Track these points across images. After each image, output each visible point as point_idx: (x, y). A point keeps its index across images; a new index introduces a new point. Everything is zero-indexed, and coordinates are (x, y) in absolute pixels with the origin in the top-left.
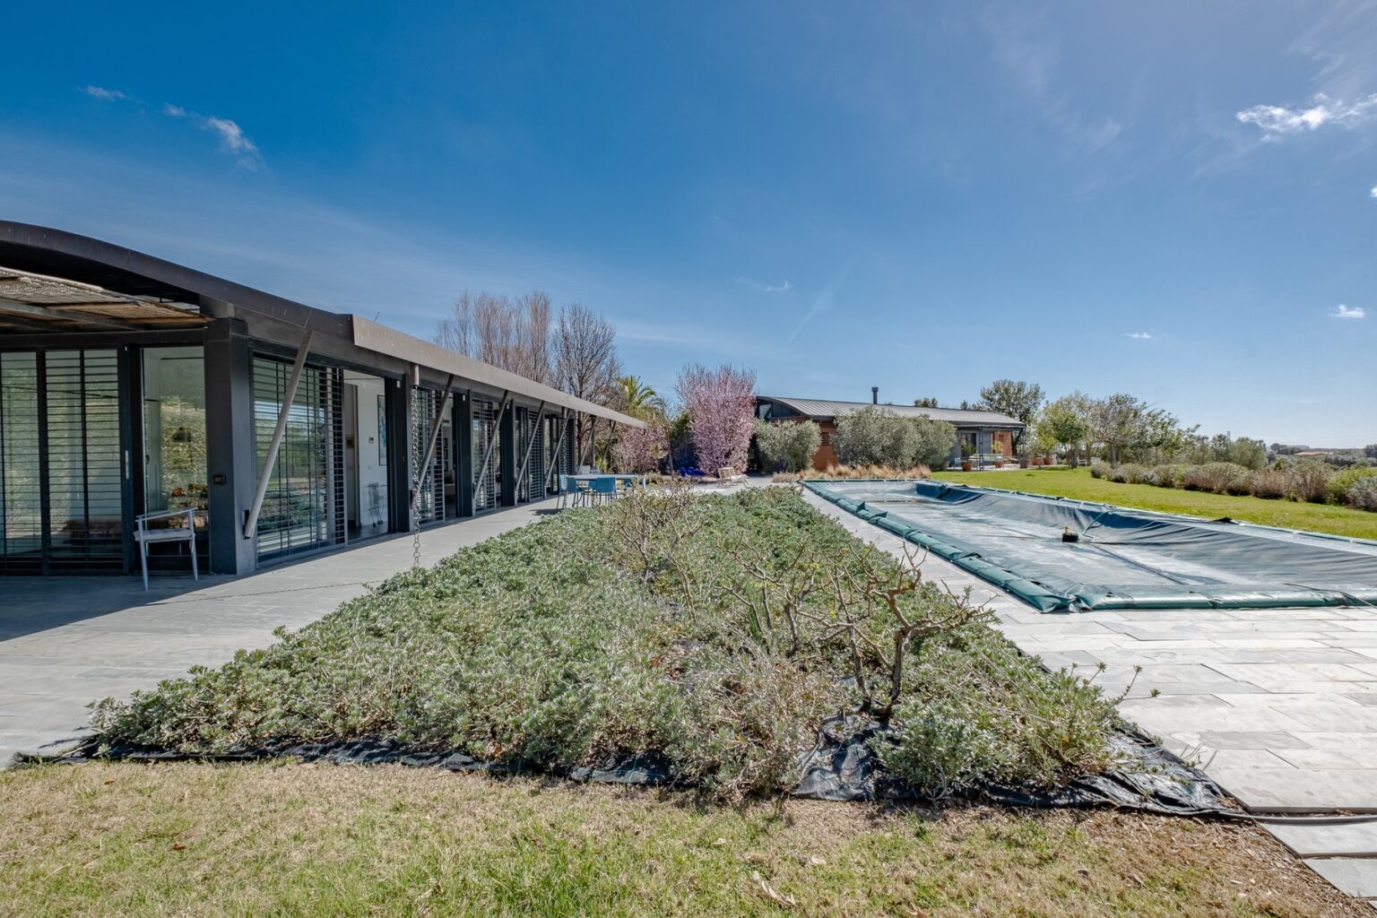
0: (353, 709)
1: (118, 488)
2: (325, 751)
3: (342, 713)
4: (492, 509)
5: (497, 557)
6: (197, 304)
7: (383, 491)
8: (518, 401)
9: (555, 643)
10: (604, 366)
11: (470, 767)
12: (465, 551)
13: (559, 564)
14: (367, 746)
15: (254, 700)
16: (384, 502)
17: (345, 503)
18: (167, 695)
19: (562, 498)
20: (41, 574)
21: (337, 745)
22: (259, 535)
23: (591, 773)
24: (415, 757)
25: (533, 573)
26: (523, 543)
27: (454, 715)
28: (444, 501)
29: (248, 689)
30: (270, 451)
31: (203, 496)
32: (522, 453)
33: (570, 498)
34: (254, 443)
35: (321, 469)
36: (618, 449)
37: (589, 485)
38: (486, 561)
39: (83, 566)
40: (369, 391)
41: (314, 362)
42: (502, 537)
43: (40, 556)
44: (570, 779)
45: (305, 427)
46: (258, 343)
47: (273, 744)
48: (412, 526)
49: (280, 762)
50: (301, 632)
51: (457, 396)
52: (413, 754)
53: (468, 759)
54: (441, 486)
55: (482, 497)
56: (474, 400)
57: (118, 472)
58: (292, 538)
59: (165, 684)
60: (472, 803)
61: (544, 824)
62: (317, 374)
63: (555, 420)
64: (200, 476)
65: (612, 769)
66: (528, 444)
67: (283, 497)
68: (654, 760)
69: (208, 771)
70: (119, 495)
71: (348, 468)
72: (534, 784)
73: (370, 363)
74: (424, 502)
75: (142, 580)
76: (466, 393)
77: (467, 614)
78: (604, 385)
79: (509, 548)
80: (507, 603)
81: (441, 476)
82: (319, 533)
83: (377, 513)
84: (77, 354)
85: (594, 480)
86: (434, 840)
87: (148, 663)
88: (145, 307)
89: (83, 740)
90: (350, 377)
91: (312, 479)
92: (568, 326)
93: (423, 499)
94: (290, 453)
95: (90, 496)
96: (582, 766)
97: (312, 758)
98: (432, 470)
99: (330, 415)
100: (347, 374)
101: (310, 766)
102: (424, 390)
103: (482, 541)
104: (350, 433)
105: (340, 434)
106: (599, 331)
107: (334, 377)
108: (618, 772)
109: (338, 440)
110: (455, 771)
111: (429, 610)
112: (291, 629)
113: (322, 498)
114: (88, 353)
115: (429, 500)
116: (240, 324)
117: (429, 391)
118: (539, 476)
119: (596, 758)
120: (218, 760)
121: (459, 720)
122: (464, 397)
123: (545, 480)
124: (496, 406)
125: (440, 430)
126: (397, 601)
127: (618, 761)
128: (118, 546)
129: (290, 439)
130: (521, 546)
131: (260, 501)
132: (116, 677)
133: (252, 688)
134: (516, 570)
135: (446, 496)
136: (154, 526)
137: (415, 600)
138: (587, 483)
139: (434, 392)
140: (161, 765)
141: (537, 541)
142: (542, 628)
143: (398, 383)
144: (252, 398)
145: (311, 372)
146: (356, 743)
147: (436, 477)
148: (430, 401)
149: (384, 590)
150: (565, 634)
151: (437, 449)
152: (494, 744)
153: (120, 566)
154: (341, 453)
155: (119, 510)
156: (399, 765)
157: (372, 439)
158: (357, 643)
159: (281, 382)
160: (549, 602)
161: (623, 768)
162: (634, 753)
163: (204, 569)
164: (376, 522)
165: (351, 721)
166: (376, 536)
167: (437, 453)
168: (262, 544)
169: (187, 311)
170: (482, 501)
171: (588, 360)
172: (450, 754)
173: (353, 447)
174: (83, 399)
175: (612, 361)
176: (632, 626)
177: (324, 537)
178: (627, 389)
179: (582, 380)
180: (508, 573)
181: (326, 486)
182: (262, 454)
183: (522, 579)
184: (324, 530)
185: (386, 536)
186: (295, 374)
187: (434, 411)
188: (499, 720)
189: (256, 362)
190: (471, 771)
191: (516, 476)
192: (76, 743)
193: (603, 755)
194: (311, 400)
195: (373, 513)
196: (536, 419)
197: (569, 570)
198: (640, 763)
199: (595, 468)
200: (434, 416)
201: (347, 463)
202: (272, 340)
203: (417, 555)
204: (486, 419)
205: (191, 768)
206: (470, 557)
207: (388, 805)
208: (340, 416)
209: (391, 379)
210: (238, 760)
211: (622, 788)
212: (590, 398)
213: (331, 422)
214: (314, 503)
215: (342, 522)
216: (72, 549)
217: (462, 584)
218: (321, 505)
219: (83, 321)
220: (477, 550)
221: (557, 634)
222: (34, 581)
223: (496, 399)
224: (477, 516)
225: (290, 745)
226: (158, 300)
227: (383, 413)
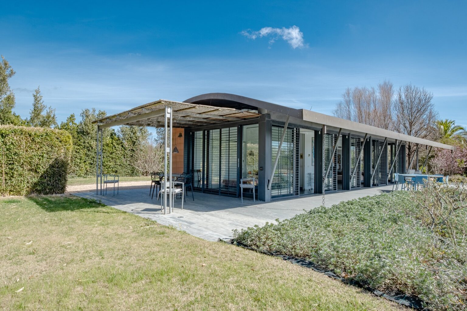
0: (298, 247)
1: (236, 170)
2: (289, 259)
3: (294, 248)
4: (359, 188)
5: (357, 207)
6: (257, 110)
7: (313, 176)
8: (373, 138)
9: (374, 243)
10: (425, 116)
11: (335, 277)
12: (343, 203)
13: (385, 213)
14: (301, 261)
15: (270, 238)
16: (313, 181)
17: (299, 180)
18: (249, 231)
19: (395, 186)
20: (218, 195)
21: (293, 258)
22: (272, 189)
23: (383, 294)
24: (316, 269)
25: (371, 216)
26: (370, 203)
27: (331, 258)
28: (337, 182)
29: (269, 235)
30: (276, 159)
31: (257, 174)
32: (375, 161)
33: (400, 186)
34: (271, 156)
35: (291, 166)
36: (434, 162)
37: (412, 179)
38: (351, 208)
39: (227, 193)
40: (309, 135)
41: (291, 127)
42: (359, 199)
43: (218, 189)
44: (373, 293)
45: (287, 150)
46: (273, 121)
47: (275, 253)
48: (323, 191)
49: (277, 258)
50: (283, 221)
51: (344, 136)
52: (316, 268)
53: (335, 275)
54: (336, 175)
55: (354, 182)
56: (351, 138)
57: (236, 165)
58: (282, 191)
59: (249, 228)
60: (334, 287)
61: (360, 302)
62: (291, 131)
63: (394, 146)
64: (256, 168)
65: (393, 296)
66: (378, 157)
67: (279, 176)
68: (414, 299)
69: (259, 254)
70: (236, 172)
71: (301, 167)
72: (359, 290)
73: (309, 125)
74: (329, 182)
75: (241, 200)
76: (348, 135)
77: (339, 226)
78: (426, 126)
79: (362, 204)
80: (357, 225)
81: (336, 171)
82: (290, 190)
83: (311, 185)
84: (228, 129)
85: (414, 177)
86: (320, 293)
87: (243, 223)
88: (244, 113)
89: (231, 239)
90: (302, 131)
91: (289, 170)
92: (403, 97)
93: (329, 181)
94: (282, 160)
95: (230, 172)
96: (379, 291)
97: (286, 260)
98: (332, 168)
99: (295, 146)
100: (301, 130)
101: (285, 261)
102: (330, 134)
103: (351, 200)
104: (302, 153)
105: (298, 153)
106: (422, 97)
107: (297, 131)
108: (395, 298)
109: (297, 156)
110: (329, 277)
111: (325, 222)
112: (281, 220)
113: (291, 178)
114: (231, 129)
115: (331, 181)
116: (269, 115)
117: (332, 135)
118: (384, 174)
119: (386, 290)
120: (261, 252)
121: (332, 260)
122: (347, 136)
123: (388, 176)
124: (362, 140)
125: (336, 151)
126: (314, 217)
127: (397, 294)
128: (235, 188)
129: (282, 155)
130: (368, 204)
131: (272, 177)
132: (237, 225)
133: (270, 235)
134: (364, 213)
135: (338, 181)
136: (245, 183)
137: (321, 218)
138: (411, 178)
139: (334, 135)
140: (248, 250)
141: (376, 203)
142: (370, 237)
143: (320, 132)
144: (271, 140)
145: (289, 130)
146: (298, 259)
147: (334, 171)
148: (332, 139)
149: (310, 213)
150: (380, 240)
151: (335, 159)
152: (345, 273)
153: (236, 195)
154: (298, 160)
155: (236, 177)
156: (311, 269)
157: (309, 155)
158: (300, 228)
159: (280, 135)
160: (376, 227)
161: (398, 297)
162: (405, 294)
163: (256, 198)
164: (310, 189)
165: (297, 251)
166: (310, 194)
167: (335, 161)
168: (273, 192)
169: (254, 113)
170: (354, 183)
171: (415, 113)
172: (329, 271)
173: (303, 158)
174: (229, 142)
175: (430, 113)
176: (415, 243)
177: (292, 192)
178: (442, 127)
179: (411, 124)
180: (360, 214)
181: (293, 173)
182: (273, 160)
183: (366, 217)
184: (292, 190)
185: (313, 194)
186: (284, 131)
187: (334, 143)
188: (347, 264)
189: (273, 128)
190: (335, 279)
191: (371, 173)
192: (229, 240)
193: (390, 290)
194: (289, 141)
195: (309, 185)
196: (383, 146)
197: (388, 216)
198: (407, 298)
199: (418, 171)
200: (334, 145)
201: (300, 164)
202: (278, 120)
203: (324, 202)
204: (357, 146)
205: (255, 253)
206: (344, 205)
207: (307, 278)
208: (298, 146)
209: (317, 131)
210: (266, 254)
211: (397, 304)
212: (416, 134)
213: (295, 148)
214: (289, 180)
215: (298, 187)
216: (225, 188)
217: (339, 215)
218: (291, 180)
219: (230, 119)
220: (348, 203)
221: (376, 240)
222: (217, 197)
223: (362, 137)
224: (352, 190)
225: (279, 254)
226: (247, 110)
227: (314, 144)
